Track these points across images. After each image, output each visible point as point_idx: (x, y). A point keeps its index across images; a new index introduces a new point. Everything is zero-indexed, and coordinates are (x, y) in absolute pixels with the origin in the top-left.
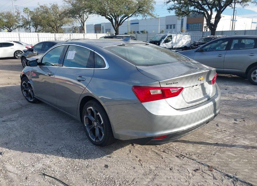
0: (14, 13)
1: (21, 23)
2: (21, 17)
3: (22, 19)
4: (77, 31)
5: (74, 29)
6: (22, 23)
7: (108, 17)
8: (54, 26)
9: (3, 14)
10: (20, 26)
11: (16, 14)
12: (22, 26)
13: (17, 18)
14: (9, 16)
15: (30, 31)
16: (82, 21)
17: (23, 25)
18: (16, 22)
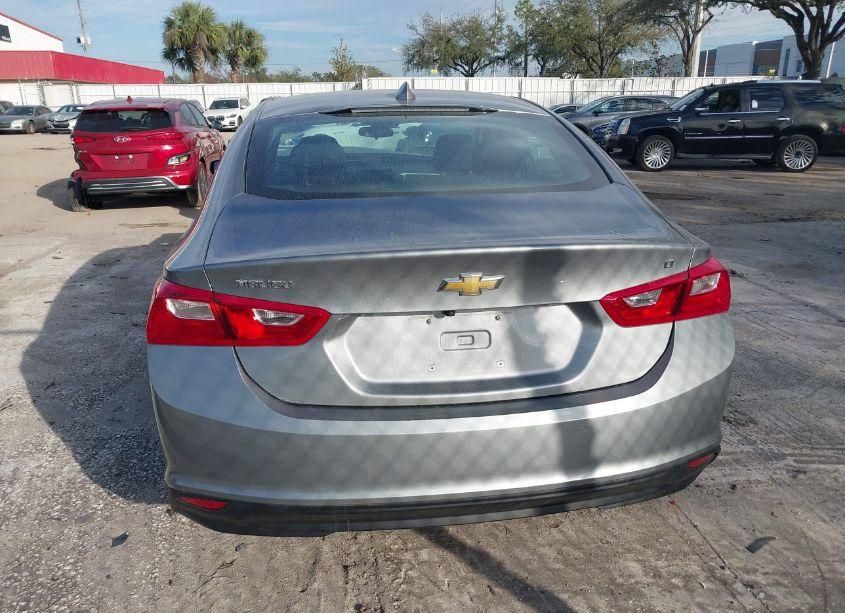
0: (487, 18)
1: (502, 49)
2: (505, 32)
3: (508, 36)
4: (664, 70)
5: (654, 64)
6: (504, 48)
7: (788, 10)
8: (596, 55)
9: (460, 23)
10: (499, 58)
11: (492, 22)
12: (503, 59)
13: (493, 35)
14: (473, 29)
15: (526, 72)
16: (686, 32)
17: (508, 55)
18: (491, 45)
